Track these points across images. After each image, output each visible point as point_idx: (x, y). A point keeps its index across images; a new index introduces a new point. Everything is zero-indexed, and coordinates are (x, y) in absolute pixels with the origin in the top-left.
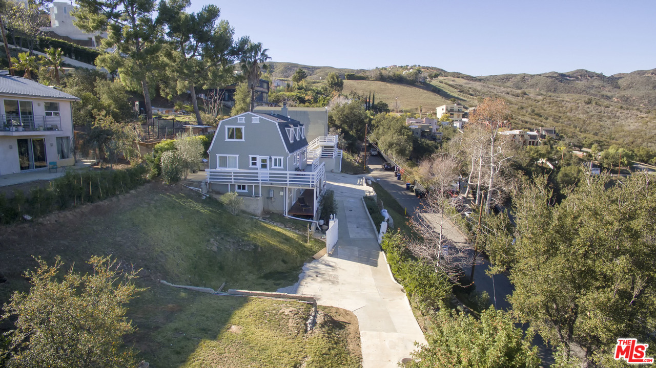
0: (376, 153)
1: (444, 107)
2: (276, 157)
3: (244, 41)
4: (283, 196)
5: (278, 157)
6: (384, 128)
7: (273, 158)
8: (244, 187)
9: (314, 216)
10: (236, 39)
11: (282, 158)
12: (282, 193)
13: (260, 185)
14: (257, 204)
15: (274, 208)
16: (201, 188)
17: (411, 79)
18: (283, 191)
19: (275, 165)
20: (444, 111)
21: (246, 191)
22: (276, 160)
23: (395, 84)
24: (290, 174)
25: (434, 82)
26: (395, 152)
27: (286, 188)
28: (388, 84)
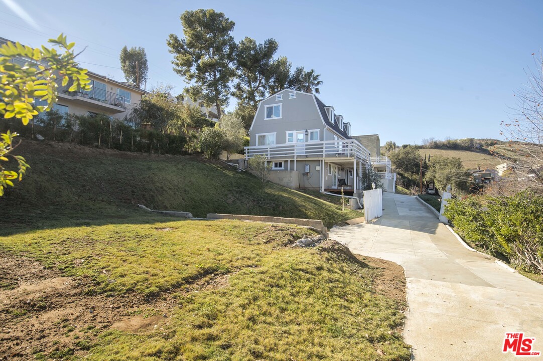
0: (433, 192)
1: (505, 165)
2: (312, 131)
3: (300, 71)
4: (319, 171)
5: (314, 131)
6: (441, 165)
7: (309, 131)
8: (280, 165)
9: (355, 192)
10: (292, 72)
11: (318, 130)
12: (318, 168)
13: (295, 159)
14: (291, 177)
15: (310, 183)
16: (238, 163)
17: (466, 145)
18: (320, 166)
19: (312, 139)
20: (505, 169)
21: (283, 168)
22: (312, 133)
23: (450, 150)
24: (326, 144)
25: (491, 148)
26: (454, 184)
27: (322, 160)
28: (443, 151)
